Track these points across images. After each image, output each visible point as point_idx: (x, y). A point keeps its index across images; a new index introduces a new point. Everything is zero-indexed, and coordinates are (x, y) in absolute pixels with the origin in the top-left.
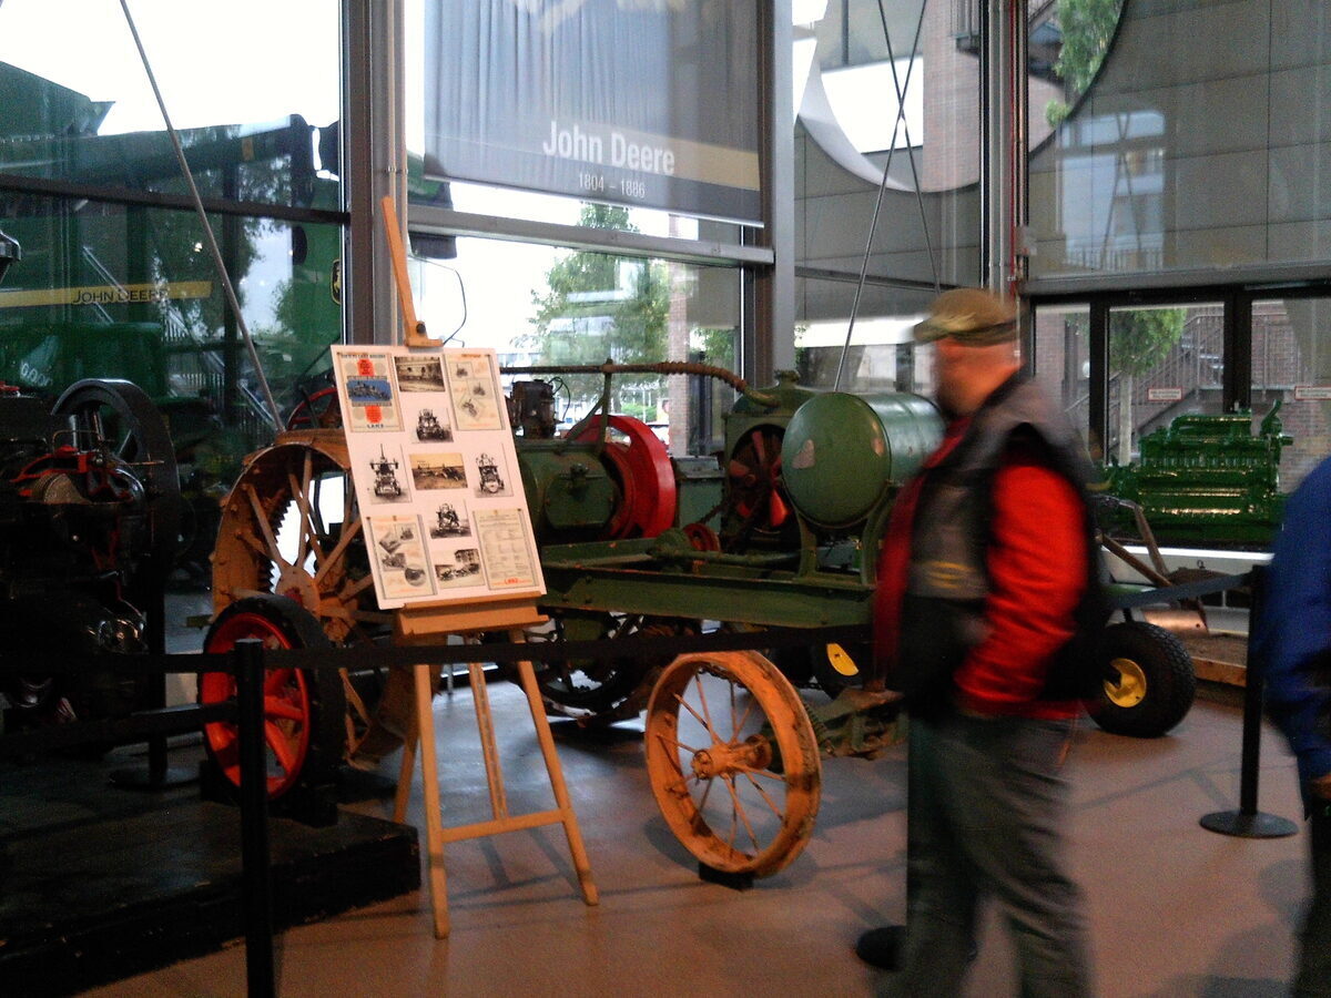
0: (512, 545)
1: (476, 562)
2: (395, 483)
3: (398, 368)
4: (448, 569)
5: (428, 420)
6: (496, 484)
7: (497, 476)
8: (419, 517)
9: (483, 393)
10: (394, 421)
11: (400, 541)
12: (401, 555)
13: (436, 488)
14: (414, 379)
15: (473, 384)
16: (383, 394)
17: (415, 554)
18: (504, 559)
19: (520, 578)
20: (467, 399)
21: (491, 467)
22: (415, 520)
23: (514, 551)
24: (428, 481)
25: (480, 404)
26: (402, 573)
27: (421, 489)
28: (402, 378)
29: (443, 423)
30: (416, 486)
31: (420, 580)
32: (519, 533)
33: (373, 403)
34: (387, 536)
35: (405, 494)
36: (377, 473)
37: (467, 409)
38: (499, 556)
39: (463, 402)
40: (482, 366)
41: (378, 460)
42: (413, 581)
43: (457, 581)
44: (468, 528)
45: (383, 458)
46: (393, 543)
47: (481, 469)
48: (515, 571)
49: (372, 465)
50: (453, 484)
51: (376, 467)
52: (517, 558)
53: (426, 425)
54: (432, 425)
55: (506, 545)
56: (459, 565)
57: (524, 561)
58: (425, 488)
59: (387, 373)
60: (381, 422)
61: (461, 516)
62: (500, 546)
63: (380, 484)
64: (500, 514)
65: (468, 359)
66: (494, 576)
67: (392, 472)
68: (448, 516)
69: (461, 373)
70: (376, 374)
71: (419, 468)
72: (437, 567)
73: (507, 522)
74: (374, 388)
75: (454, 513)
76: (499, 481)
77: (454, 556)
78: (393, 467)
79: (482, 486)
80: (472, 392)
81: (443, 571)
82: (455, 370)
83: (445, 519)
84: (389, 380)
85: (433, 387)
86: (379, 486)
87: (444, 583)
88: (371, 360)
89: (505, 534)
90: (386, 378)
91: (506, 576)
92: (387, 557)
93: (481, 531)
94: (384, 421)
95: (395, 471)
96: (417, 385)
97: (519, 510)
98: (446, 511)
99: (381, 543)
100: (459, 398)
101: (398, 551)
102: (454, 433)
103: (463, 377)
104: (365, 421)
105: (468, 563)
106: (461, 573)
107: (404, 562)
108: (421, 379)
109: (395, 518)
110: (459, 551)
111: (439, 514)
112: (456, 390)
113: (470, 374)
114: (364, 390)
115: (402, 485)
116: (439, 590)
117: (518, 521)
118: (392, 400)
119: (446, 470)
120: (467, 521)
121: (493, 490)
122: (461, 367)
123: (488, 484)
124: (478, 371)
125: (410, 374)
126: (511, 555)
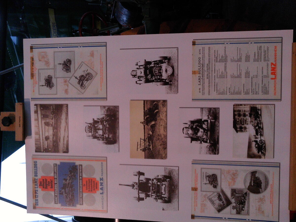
0: (232, 61)
1: (247, 109)
2: (159, 180)
3: (46, 150)
4: (254, 144)
5: (96, 130)
6: (164, 66)
7: (156, 63)
8: (195, 162)
9: (69, 61)
10: (97, 165)
11: (218, 189)
12: (234, 191)
13: (166, 137)
14: (56, 135)
15: (60, 72)
16: (71, 172)
17: (234, 176)
18: (247, 74)
19: (272, 60)
20: (75, 81)
21: (146, 69)
22: (199, 167)
23: (240, 60)
24: (158, 144)
25: (80, 66)
26: (253, 197)
27: (166, 155)
28: (55, 148)
29: (99, 114)
30: (162, 158)
31: (262, 179)
32: (220, 49)
33: (80, 183)
34: (213, 202)
35: (170, 172)
36: (147, 196)
37: (85, 82)
38: (243, 80)
39: (78, 86)
40: (43, 57)
41: (135, 192)
42: (263, 185)
43: (267, 137)
44: (210, 109)
45: (133, 186)
46: (220, 198)
47: (147, 81)
48: (263, 64)
49: (140, 199)
50: (162, 116)
51: (142, 195)
52: (248, 59)
53: (100, 132)
54: (101, 127)
55: (232, 68)
56: (251, 130)
57: (252, 49)
58: (165, 148)
59: (52, 163)
60: (98, 179)
61: (196, 115)
62: (233, 77)
63: (159, 196)
64: (196, 69)
65: (36, 72)
66: (266, 92)
67: (148, 180)
68: (196, 131)
69: (49, 82)
70: (52, 175)
71: (144, 150)
72: (250, 155)
73: (206, 62)
74: (66, 180)
75: (193, 122)
76: (161, 62)
77: (240, 134)
78: (142, 178)
79: (165, 83)
80: (69, 74)
81: (255, 150)
82: (46, 89)
83: (200, 134)
84: (58, 162)
85: (63, 116)
86: (161, 198)
87: (269, 152)
88: (39, 177)
89: (220, 66)
90: (55, 165)
91: (267, 77)
92: (234, 208)
93: (214, 95)
94: (97, 176)
95: (147, 176)
96: (62, 133)
97: (194, 44)
98: (190, 132)
99: (219, 211)
100: (74, 91)
101: (229, 194)
102: (110, 103)
103: (54, 80)
104: (97, 195)
105: (248, 119)
106: (259, 130)
107: (241, 191)
108: (56, 128)
109: (195, 189)
110: (235, 127)
111: (193, 139)
112: (66, 91)
113: (50, 73)
114: (67, 190)
115: (161, 173)
116: (276, 160)
117: (207, 47)
118: (77, 163)
119: (147, 121)
120: (202, 109)
121: (170, 71)
122: (43, 82)
123: (165, 76)
124: (47, 63)
125: (51, 137)
126: (244, 65)
